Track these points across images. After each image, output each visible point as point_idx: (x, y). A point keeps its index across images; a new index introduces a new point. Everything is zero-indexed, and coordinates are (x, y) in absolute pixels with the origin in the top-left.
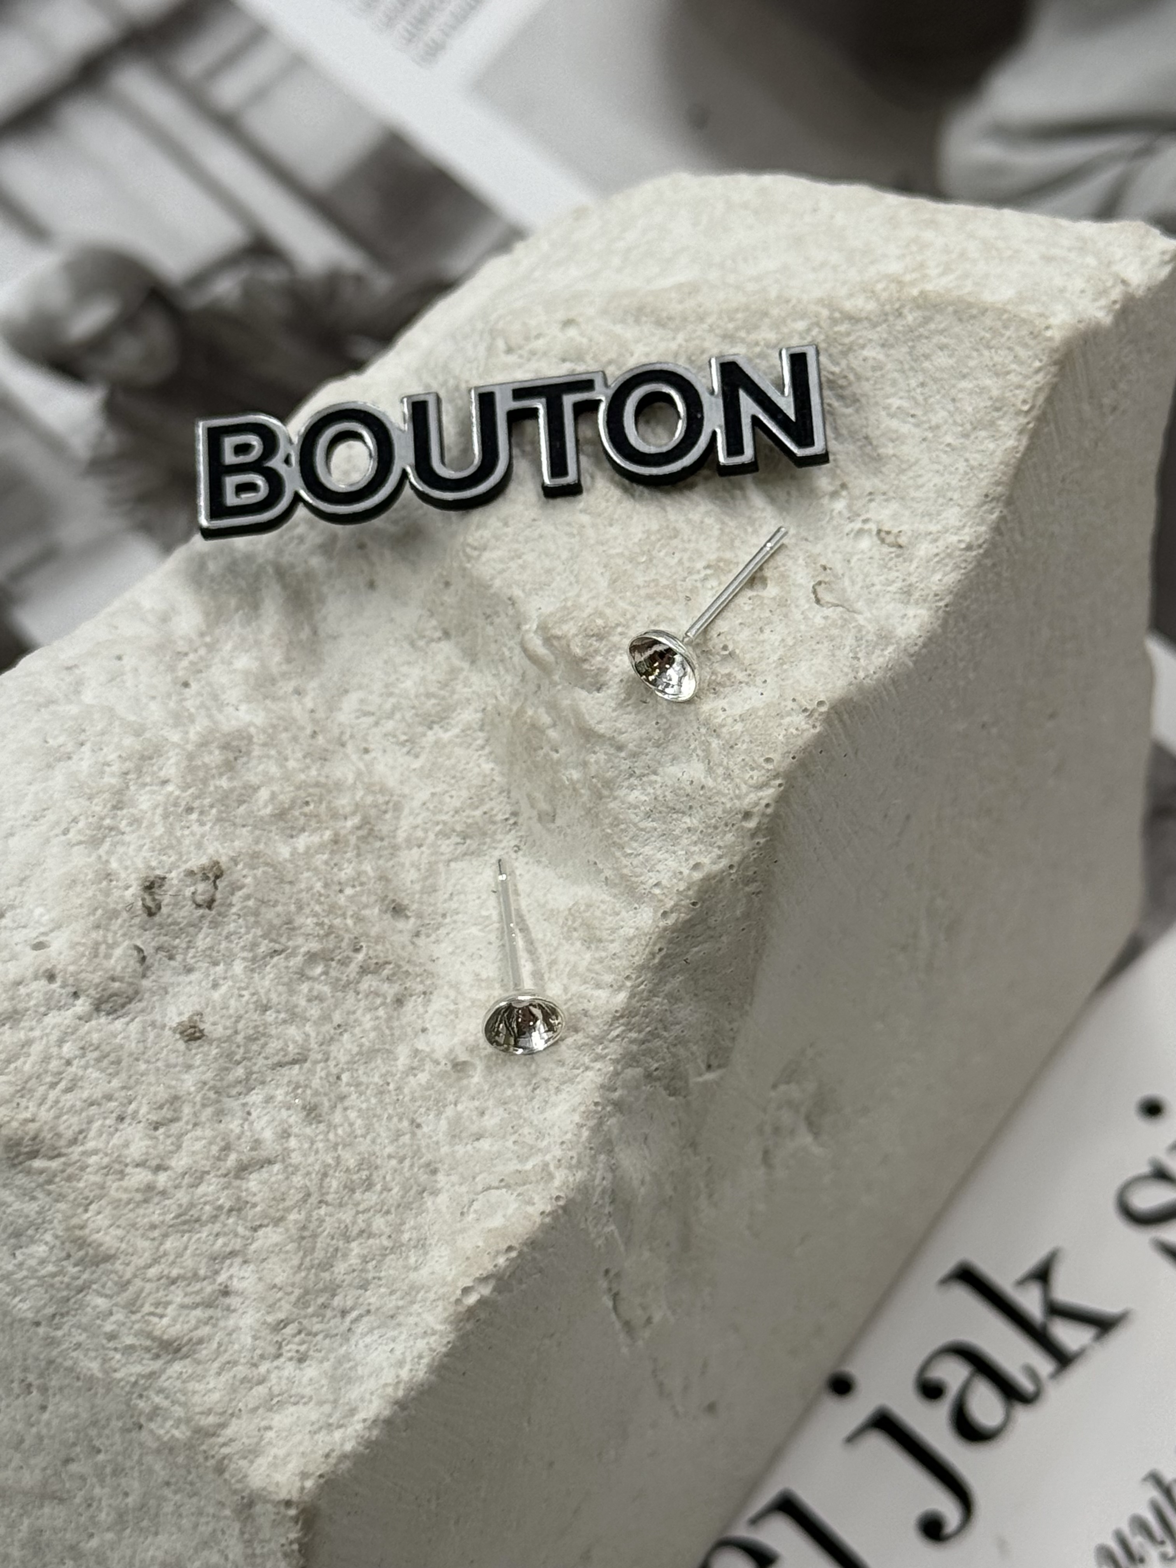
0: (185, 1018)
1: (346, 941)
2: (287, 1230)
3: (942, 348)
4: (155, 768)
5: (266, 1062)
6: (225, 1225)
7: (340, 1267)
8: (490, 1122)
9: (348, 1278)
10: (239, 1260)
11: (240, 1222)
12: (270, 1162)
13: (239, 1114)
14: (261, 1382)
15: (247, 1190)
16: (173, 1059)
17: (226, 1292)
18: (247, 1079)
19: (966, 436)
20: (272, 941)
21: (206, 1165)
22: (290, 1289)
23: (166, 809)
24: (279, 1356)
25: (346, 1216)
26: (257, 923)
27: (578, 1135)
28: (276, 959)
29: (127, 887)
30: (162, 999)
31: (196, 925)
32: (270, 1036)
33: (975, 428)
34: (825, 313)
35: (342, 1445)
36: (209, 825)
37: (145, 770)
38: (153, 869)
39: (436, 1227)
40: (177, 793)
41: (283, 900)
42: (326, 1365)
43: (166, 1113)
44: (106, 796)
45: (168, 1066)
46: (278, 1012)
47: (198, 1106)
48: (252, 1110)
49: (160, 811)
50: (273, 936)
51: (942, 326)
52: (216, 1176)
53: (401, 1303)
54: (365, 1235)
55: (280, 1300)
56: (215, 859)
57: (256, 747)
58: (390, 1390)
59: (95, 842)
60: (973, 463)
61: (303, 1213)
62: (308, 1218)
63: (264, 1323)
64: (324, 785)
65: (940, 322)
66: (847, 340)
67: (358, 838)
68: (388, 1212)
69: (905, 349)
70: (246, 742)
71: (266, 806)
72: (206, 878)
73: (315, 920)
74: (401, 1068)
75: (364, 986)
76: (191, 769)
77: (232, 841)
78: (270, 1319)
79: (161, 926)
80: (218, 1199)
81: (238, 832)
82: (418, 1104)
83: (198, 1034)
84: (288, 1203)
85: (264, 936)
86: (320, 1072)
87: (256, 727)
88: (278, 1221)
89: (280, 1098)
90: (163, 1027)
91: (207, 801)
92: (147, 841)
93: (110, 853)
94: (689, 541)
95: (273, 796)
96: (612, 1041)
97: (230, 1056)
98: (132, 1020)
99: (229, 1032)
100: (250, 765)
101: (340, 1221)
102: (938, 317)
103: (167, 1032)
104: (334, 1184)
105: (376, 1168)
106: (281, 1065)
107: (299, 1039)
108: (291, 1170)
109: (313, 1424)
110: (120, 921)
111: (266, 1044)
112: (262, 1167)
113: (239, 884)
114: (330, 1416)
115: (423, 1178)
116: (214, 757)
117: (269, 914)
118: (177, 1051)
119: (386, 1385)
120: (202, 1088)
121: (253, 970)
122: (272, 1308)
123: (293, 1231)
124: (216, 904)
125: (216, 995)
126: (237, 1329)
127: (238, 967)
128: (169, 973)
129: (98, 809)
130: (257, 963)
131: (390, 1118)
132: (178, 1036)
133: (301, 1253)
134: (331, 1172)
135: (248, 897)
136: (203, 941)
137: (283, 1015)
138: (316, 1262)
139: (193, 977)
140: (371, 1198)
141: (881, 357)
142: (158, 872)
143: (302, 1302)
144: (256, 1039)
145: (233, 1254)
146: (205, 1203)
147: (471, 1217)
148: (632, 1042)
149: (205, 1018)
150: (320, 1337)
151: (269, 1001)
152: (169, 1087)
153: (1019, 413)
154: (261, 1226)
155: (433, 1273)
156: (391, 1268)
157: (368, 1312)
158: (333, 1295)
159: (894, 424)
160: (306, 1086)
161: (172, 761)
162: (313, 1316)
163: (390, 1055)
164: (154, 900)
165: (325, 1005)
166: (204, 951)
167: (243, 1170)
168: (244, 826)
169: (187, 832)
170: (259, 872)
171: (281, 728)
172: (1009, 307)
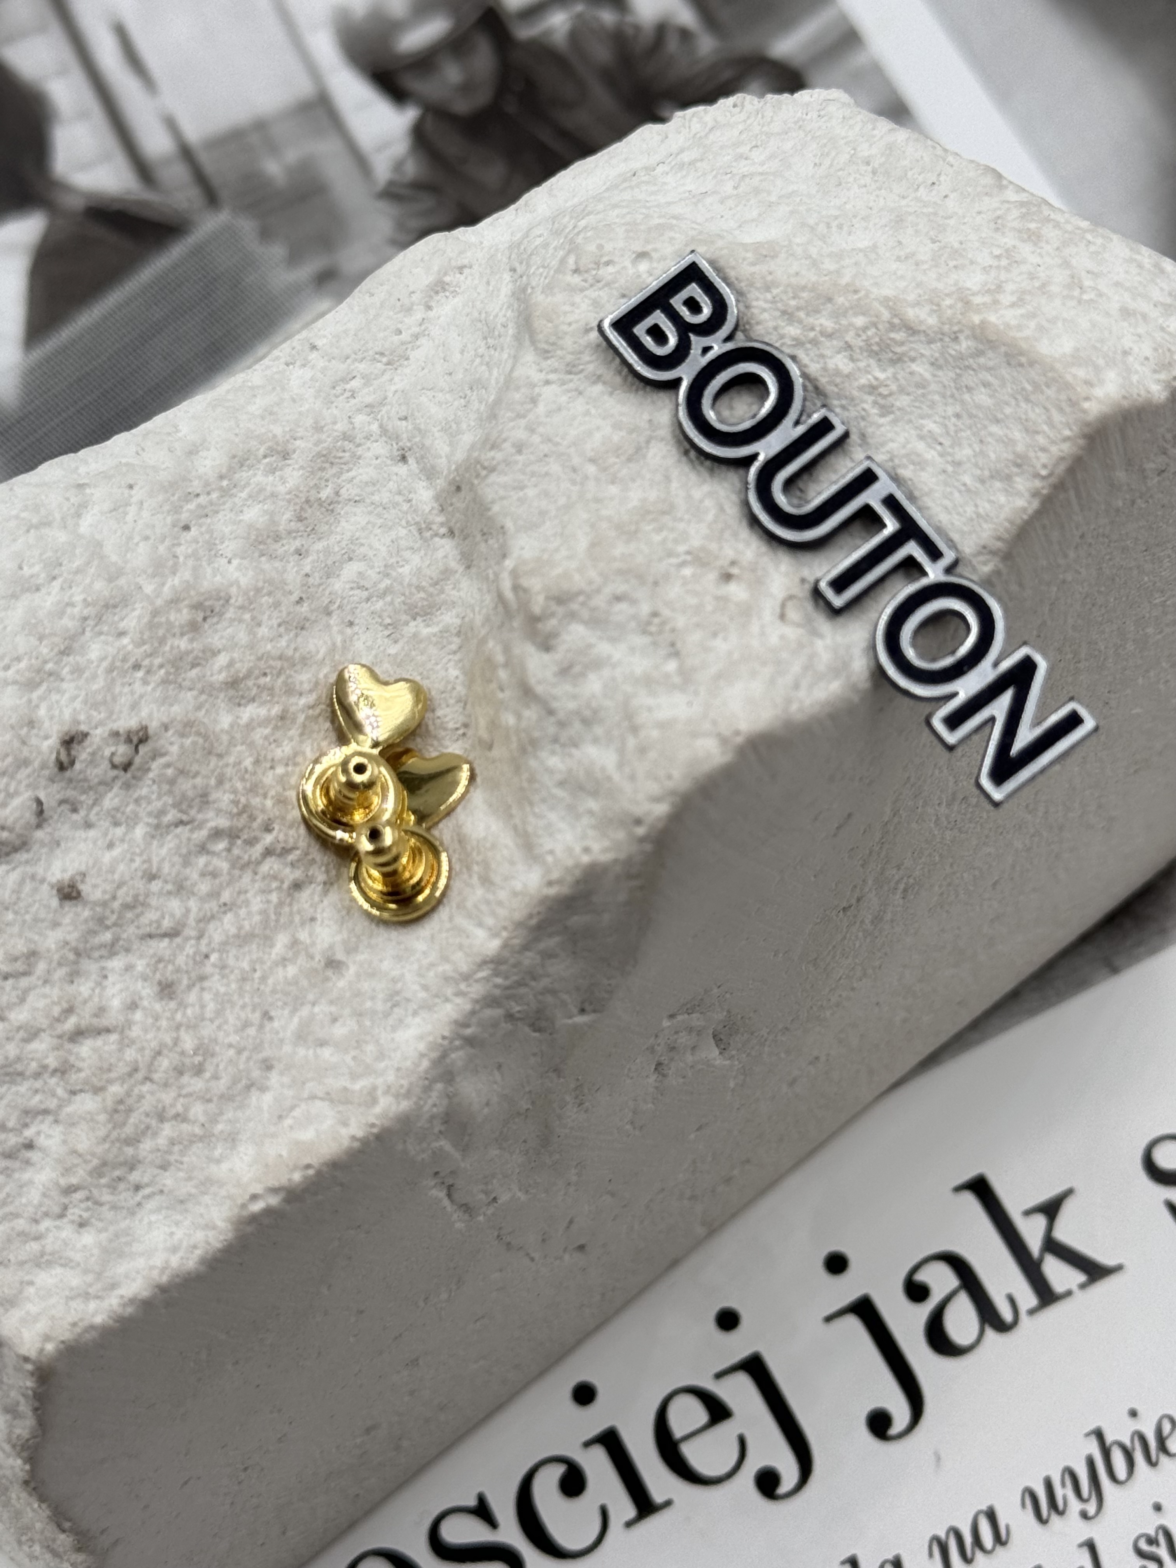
0: (67, 876)
1: (259, 820)
2: (104, 1100)
3: (986, 385)
4: (116, 618)
5: (136, 931)
6: (46, 1083)
7: (147, 1145)
8: (339, 1031)
9: (150, 1157)
10: (50, 1118)
11: (62, 1083)
12: (108, 1031)
13: (94, 977)
14: (38, 1238)
15: (77, 1054)
16: (42, 914)
17: (29, 1146)
18: (113, 944)
19: (982, 481)
20: (181, 811)
21: (44, 1022)
22: (89, 1157)
23: (113, 662)
24: (61, 1216)
25: (167, 1097)
26: (170, 792)
27: (417, 1065)
28: (179, 830)
29: (46, 737)
30: (52, 850)
31: (107, 784)
32: (149, 905)
33: (992, 477)
34: (886, 315)
35: (93, 1316)
36: (152, 685)
37: (104, 618)
38: (79, 723)
39: (251, 1124)
40: (130, 647)
41: (204, 771)
42: (104, 1236)
43: (20, 966)
44: (56, 640)
45: (36, 920)
46: (166, 882)
47: (54, 964)
48: (110, 975)
49: (105, 664)
50: (184, 807)
51: (991, 364)
52: (52, 1036)
53: (193, 1191)
54: (179, 1119)
55: (76, 1166)
56: (144, 723)
57: (232, 610)
58: (155, 1274)
59: (31, 685)
60: (981, 510)
61: (125, 1086)
62: (128, 1094)
63: (57, 1184)
64: (287, 659)
65: (991, 359)
66: (899, 350)
67: (307, 718)
68: (209, 1101)
69: (952, 375)
70: (221, 602)
71: (220, 672)
72: (129, 740)
73: (232, 797)
74: (273, 956)
75: (265, 868)
76: (152, 626)
77: (171, 705)
78: (63, 1182)
79: (70, 780)
80: (47, 1057)
81: (182, 695)
82: (277, 996)
83: (74, 894)
84: (113, 1075)
85: (174, 806)
86: (189, 950)
87: (239, 587)
88: (98, 1090)
89: (140, 968)
90: (43, 881)
91: (158, 661)
92: (83, 693)
93: (42, 698)
94: (681, 520)
95: (231, 664)
96: (477, 981)
97: (101, 920)
98: (14, 869)
99: (107, 897)
100: (219, 626)
101: (159, 1101)
102: (990, 354)
103: (45, 887)
104: (164, 1063)
105: (213, 1055)
106: (150, 936)
107: (178, 913)
108: (125, 1043)
109: (72, 1289)
110: (29, 770)
111: (142, 913)
112: (99, 1034)
113: (163, 751)
114: (90, 1285)
115: (256, 1074)
116: (181, 616)
117: (185, 786)
118: (49, 907)
119: (152, 1268)
120: (63, 947)
121: (153, 837)
122: (68, 1171)
123: (109, 1103)
124: (133, 768)
125: (107, 857)
126: (31, 1182)
127: (139, 832)
128: (67, 826)
129: (45, 651)
130: (159, 830)
131: (243, 1007)
132: (55, 892)
133: (110, 1126)
134: (165, 1052)
135: (168, 765)
136: (111, 800)
137: (169, 887)
138: (123, 1136)
139: (92, 833)
140: (197, 1084)
141: (927, 376)
142: (83, 728)
143: (98, 1172)
144: (134, 907)
145: (46, 1112)
146: (32, 1059)
147: (288, 1122)
148: (496, 986)
149: (87, 879)
150: (105, 1208)
151: (159, 869)
152: (31, 941)
153: (1037, 475)
154: (81, 1091)
155: (231, 1170)
156: (194, 1156)
157: (162, 1192)
158: (132, 1168)
159: (921, 446)
160: (169, 961)
161: (136, 613)
162: (104, 1186)
163: (268, 940)
164: (69, 754)
165: (217, 881)
166: (108, 812)
167: (78, 1035)
168: (190, 689)
169: (126, 689)
170: (188, 742)
171: (265, 591)
172: (1058, 366)
